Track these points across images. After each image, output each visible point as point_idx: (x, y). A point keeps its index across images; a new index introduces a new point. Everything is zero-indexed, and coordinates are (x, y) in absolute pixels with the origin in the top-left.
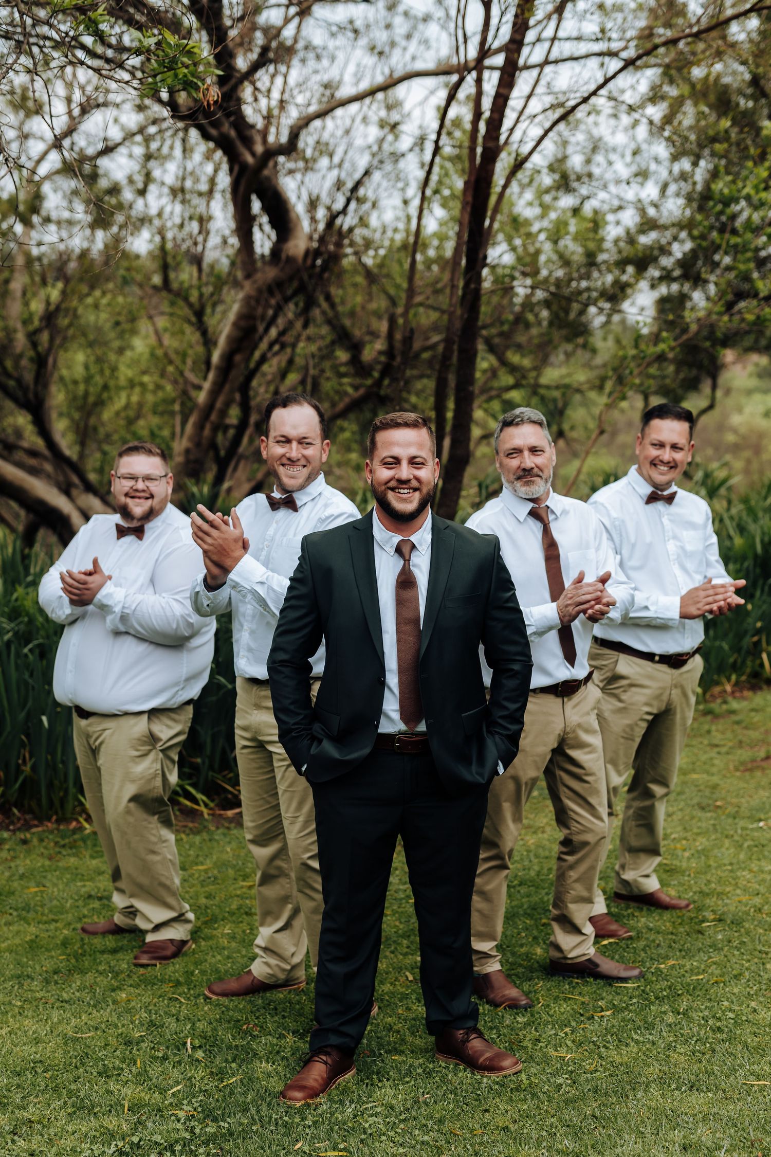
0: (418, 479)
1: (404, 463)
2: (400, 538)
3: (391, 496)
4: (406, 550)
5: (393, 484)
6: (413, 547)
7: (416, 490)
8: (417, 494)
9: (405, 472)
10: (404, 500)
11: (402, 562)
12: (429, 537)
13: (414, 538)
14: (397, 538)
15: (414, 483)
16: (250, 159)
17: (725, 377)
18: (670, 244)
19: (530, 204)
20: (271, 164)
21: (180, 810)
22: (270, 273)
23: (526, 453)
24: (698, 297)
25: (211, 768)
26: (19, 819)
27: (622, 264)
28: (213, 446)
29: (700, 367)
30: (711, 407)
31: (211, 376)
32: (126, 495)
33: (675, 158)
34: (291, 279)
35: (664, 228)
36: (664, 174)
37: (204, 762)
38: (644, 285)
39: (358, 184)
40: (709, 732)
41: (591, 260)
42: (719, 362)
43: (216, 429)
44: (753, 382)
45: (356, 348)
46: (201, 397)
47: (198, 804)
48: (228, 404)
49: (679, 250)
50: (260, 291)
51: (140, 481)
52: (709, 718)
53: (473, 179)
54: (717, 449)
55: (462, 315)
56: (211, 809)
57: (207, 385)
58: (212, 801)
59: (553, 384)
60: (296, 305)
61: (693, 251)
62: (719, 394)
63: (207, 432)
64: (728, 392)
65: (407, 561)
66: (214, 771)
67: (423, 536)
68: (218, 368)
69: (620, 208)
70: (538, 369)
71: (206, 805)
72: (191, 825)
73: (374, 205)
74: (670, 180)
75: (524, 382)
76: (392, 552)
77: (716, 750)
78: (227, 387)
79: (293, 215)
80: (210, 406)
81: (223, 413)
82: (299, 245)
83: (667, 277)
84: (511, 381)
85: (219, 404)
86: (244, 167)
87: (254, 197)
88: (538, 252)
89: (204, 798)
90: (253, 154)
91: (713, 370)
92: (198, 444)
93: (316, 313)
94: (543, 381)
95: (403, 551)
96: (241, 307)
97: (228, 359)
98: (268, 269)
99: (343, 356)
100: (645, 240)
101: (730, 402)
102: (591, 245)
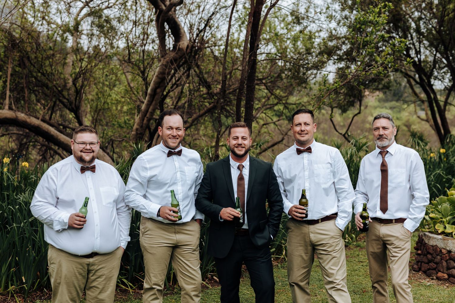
0: (244, 144)
1: (240, 139)
2: (239, 164)
3: (236, 149)
4: (241, 168)
5: (236, 146)
6: (243, 167)
7: (243, 147)
8: (244, 149)
9: (240, 141)
10: (240, 150)
11: (240, 172)
12: (248, 163)
13: (243, 164)
14: (238, 164)
15: (243, 146)
16: (164, 8)
17: (365, 101)
18: (341, 45)
19: (283, 28)
20: (173, 9)
21: (119, 290)
22: (172, 55)
23: (381, 129)
24: (353, 67)
25: (135, 271)
26: (47, 294)
27: (321, 53)
28: (148, 127)
29: (355, 97)
30: (359, 113)
31: (147, 98)
32: (81, 151)
33: (343, 10)
34: (181, 57)
35: (339, 38)
36: (339, 17)
37: (131, 269)
38: (331, 62)
39: (210, 19)
40: (358, 255)
41: (308, 52)
42: (363, 94)
43: (149, 120)
44: (377, 104)
45: (208, 87)
46: (143, 107)
47: (128, 288)
48: (154, 110)
49: (345, 48)
50: (167, 62)
51: (88, 145)
52: (358, 248)
53: (253, 12)
54: (362, 131)
55: (248, 71)
56: (134, 289)
57: (146, 102)
58: (135, 286)
59: (293, 103)
60: (184, 69)
61: (350, 48)
62: (362, 108)
63: (145, 121)
64: (366, 107)
65: (241, 171)
66: (136, 272)
67: (246, 163)
68: (150, 95)
69: (321, 30)
70: (287, 97)
71: (131, 288)
72: (124, 297)
73: (217, 28)
74: (341, 19)
75: (281, 102)
76: (236, 168)
77: (362, 264)
78: (154, 102)
79: (182, 31)
80: (147, 111)
81: (152, 114)
82: (184, 43)
83: (340, 59)
84: (276, 101)
85: (150, 110)
86: (161, 11)
87: (166, 24)
88: (286, 48)
89: (131, 284)
90: (165, 6)
91: (360, 98)
92: (142, 127)
93: (192, 72)
94: (289, 101)
95: (240, 168)
96: (160, 69)
97: (154, 90)
98: (171, 53)
99: (204, 90)
100: (331, 44)
101: (367, 111)
102: (309, 46)
